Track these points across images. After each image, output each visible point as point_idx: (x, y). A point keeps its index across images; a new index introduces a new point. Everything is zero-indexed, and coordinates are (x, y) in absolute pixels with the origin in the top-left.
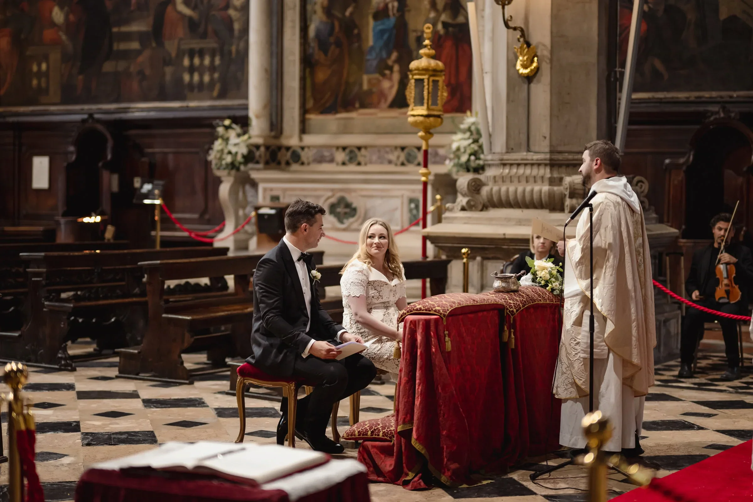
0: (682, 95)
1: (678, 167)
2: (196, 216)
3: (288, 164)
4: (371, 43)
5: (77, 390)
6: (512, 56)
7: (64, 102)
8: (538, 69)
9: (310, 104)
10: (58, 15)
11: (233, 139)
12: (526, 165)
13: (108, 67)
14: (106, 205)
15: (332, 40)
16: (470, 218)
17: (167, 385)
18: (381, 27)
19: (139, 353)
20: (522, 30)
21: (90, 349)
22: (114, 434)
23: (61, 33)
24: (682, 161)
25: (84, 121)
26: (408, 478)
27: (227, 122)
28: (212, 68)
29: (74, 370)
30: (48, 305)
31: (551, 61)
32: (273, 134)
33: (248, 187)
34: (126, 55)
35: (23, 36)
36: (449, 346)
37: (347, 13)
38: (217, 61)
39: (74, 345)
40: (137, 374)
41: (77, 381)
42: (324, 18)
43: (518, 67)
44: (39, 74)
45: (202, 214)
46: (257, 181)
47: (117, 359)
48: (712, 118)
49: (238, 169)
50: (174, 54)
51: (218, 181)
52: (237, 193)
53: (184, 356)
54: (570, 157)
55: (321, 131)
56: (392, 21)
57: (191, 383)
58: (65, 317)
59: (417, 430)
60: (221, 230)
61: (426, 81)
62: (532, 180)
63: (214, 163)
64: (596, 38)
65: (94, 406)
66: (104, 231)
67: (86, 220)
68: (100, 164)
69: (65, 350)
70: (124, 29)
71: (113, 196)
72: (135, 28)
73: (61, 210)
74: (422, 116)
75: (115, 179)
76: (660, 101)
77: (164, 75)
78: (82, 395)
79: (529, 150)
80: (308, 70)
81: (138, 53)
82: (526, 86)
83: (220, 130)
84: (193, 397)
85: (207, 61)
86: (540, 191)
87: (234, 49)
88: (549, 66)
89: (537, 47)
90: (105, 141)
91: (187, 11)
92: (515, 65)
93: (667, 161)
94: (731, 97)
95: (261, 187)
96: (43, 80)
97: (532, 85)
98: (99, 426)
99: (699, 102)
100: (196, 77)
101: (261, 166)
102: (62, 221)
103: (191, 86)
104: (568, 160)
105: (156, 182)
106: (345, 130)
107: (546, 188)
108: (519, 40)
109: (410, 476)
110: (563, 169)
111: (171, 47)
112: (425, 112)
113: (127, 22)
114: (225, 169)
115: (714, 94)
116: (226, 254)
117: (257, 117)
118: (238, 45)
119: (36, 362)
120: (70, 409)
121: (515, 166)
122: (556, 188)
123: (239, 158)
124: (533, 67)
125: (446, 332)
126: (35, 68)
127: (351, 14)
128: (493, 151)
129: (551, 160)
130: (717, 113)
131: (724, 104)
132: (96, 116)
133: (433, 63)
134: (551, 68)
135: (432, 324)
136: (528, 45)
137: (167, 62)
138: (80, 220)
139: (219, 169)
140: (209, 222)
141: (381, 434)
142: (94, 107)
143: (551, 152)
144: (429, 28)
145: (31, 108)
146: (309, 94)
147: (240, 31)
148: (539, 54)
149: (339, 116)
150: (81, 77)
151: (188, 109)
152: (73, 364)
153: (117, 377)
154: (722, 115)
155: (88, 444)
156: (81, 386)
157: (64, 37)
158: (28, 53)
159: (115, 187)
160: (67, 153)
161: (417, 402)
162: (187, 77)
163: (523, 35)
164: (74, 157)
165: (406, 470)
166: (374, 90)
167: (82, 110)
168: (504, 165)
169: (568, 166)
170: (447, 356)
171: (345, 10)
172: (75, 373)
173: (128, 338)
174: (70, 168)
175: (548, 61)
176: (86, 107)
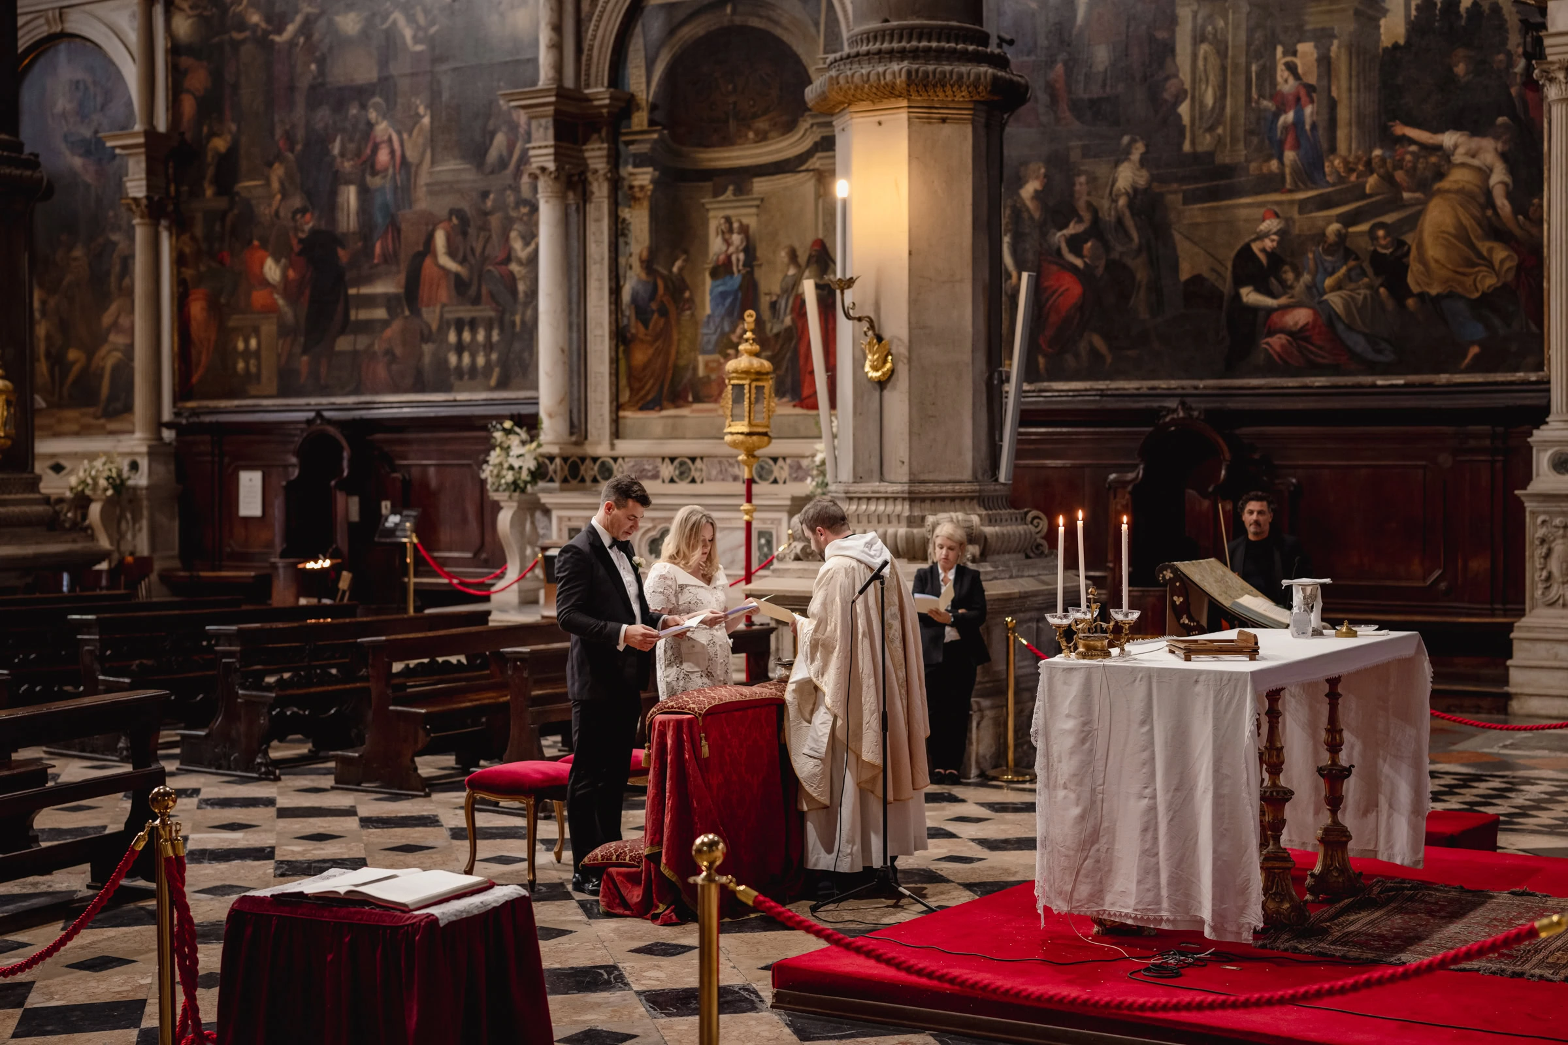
0: (1130, 385)
1: (1124, 484)
2: (469, 555)
3: (595, 480)
4: (708, 311)
5: (278, 806)
6: (859, 354)
7: (283, 393)
8: (892, 371)
9: (625, 396)
10: (272, 270)
11: (516, 450)
12: (878, 499)
13: (343, 344)
14: (342, 540)
15: (654, 306)
16: (805, 570)
17: (396, 798)
18: (721, 289)
19: (360, 756)
20: (871, 321)
21: (304, 750)
22: (316, 862)
23: (276, 296)
24: (1131, 476)
25: (309, 422)
26: (659, 911)
27: (508, 424)
28: (489, 346)
29: (278, 779)
30: (243, 695)
31: (910, 360)
32: (574, 439)
33: (538, 515)
34: (367, 327)
35: (223, 300)
36: (705, 750)
37: (675, 269)
38: (495, 337)
39: (283, 745)
40: (359, 785)
41: (280, 794)
42: (643, 276)
43: (867, 368)
44: (247, 354)
45: (476, 554)
46: (549, 506)
47: (332, 764)
48: (1168, 419)
49: (523, 491)
50: (434, 327)
51: (497, 507)
52: (523, 526)
53: (417, 759)
54: (936, 488)
55: (640, 435)
56: (737, 278)
57: (428, 795)
58: (265, 710)
59: (667, 853)
60: (500, 577)
61: (747, 387)
62: (885, 520)
63: (490, 480)
64: (970, 329)
65: (297, 826)
66: (338, 578)
67: (310, 565)
68: (333, 483)
69: (266, 753)
70: (365, 290)
71: (351, 526)
72: (380, 288)
73: (278, 549)
74: (742, 433)
75: (354, 503)
76: (1102, 394)
77: (421, 355)
78: (283, 813)
79: (882, 480)
80: (621, 348)
81: (386, 324)
82: (877, 394)
83: (498, 435)
84: (425, 813)
85: (481, 336)
86: (896, 535)
87: (518, 319)
88: (906, 367)
89: (890, 342)
90: (341, 449)
91: (452, 265)
92: (863, 366)
93: (1112, 476)
94: (1196, 388)
95: (555, 514)
96: (253, 362)
97: (886, 392)
98: (299, 853)
99: (1153, 394)
100: (466, 359)
101: (556, 485)
102: (280, 563)
103: (459, 371)
104: (933, 492)
105: (405, 513)
106: (674, 434)
107: (902, 531)
108: (865, 334)
109: (661, 908)
110: (927, 505)
111: (431, 316)
112: (746, 429)
113: (369, 280)
114: (504, 490)
115: (1174, 383)
116: (486, 622)
117: (550, 416)
118: (523, 314)
119: (229, 769)
120: (265, 831)
121: (865, 501)
122: (915, 531)
123: (525, 475)
124: (885, 369)
125: (703, 735)
126: (241, 345)
127: (681, 269)
128: (839, 479)
129: (910, 492)
130: (1175, 411)
131: (1183, 397)
132: (327, 414)
133: (756, 363)
134: (910, 370)
135: (685, 725)
136: (880, 339)
137: (426, 337)
138: (301, 566)
139: (497, 490)
140: (486, 563)
141: (628, 858)
142: (324, 401)
143: (911, 482)
144: (751, 316)
145: (236, 402)
146: (623, 382)
147: (526, 294)
148: (893, 351)
149: (665, 413)
150: (305, 358)
151: (455, 403)
152: (278, 772)
153: (333, 788)
154: (1181, 414)
155: (282, 875)
156: (283, 802)
157: (281, 302)
158: (232, 323)
159: (355, 516)
160: (286, 466)
161: (667, 820)
162: (453, 359)
163: (872, 326)
164: (296, 472)
165: (655, 901)
166: (713, 376)
167: (308, 405)
168: (851, 499)
169: (933, 500)
170: (703, 764)
171: (673, 264)
172: (280, 784)
173: (353, 735)
174: (291, 489)
175: (906, 361)
176: (313, 401)
